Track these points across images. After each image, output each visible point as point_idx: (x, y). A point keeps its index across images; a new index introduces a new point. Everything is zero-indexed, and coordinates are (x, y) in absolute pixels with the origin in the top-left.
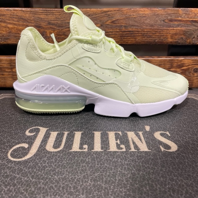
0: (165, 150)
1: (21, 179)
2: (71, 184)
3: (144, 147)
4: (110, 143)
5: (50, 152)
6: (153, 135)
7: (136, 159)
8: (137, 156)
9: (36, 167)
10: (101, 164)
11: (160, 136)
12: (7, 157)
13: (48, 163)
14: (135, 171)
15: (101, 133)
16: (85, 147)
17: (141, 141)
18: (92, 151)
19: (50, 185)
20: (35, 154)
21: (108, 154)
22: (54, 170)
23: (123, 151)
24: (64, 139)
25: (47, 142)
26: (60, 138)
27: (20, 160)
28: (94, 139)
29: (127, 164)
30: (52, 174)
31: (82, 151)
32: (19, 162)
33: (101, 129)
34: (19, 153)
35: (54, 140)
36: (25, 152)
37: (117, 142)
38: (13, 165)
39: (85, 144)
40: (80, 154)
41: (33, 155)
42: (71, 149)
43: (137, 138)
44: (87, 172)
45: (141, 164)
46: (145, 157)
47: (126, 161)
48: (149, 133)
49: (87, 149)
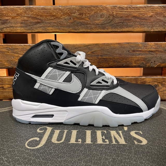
0: (137, 143)
1: (35, 160)
2: (70, 164)
3: (122, 141)
4: (97, 138)
6: (129, 134)
7: (116, 149)
8: (117, 147)
9: (45, 153)
10: (91, 152)
11: (135, 134)
13: (53, 151)
14: (115, 157)
15: (91, 132)
16: (79, 141)
17: (120, 137)
18: (85, 143)
19: (55, 164)
20: (44, 145)
21: (96, 145)
22: (58, 155)
23: (107, 144)
24: (64, 135)
25: (52, 137)
26: (62, 134)
27: (34, 148)
28: (86, 135)
29: (110, 152)
30: (56, 157)
31: (77, 143)
33: (91, 129)
35: (58, 135)
37: (103, 137)
39: (80, 139)
40: (76, 145)
41: (42, 145)
43: (118, 135)
44: (81, 157)
45: (120, 152)
46: (123, 148)
47: (109, 150)
48: (127, 132)
49: (81, 142)
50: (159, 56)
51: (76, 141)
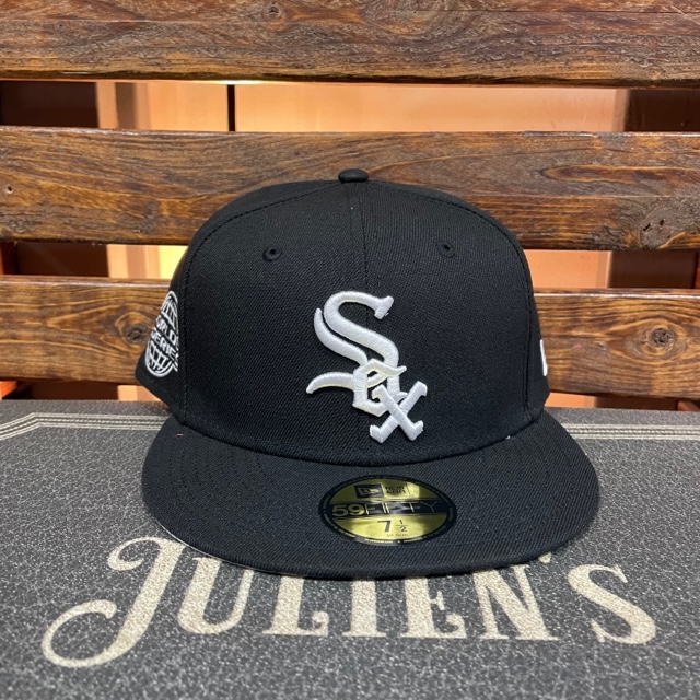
0: (608, 635)
3: (532, 625)
4: (409, 604)
5: (193, 634)
6: (564, 580)
7: (504, 669)
8: (510, 660)
9: (141, 694)
10: (378, 689)
11: (592, 584)
12: (42, 654)
13: (184, 679)
16: (319, 621)
17: (522, 600)
18: (346, 634)
20: (139, 643)
21: (403, 648)
23: (458, 639)
24: (242, 586)
25: (183, 596)
26: (231, 582)
27: (84, 663)
28: (351, 588)
29: (473, 688)
31: (308, 633)
32: (83, 671)
34: (81, 636)
35: (209, 588)
36: (104, 635)
37: (434, 601)
38: (60, 685)
39: (321, 608)
40: (300, 648)
41: (130, 646)
42: (269, 626)
43: (508, 589)
45: (523, 691)
46: (539, 664)
47: (470, 679)
48: (550, 571)
49: (325, 627)
50: (682, 199)
51: (300, 620)
